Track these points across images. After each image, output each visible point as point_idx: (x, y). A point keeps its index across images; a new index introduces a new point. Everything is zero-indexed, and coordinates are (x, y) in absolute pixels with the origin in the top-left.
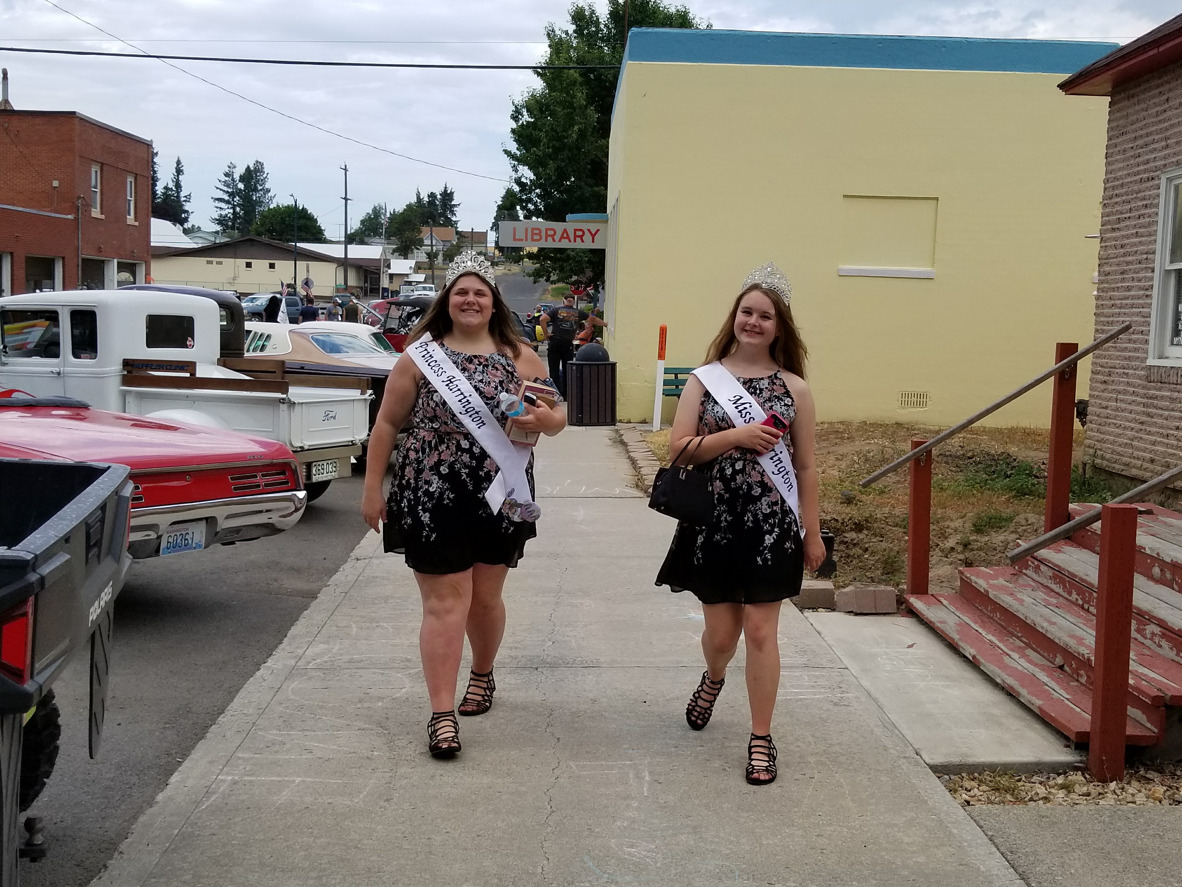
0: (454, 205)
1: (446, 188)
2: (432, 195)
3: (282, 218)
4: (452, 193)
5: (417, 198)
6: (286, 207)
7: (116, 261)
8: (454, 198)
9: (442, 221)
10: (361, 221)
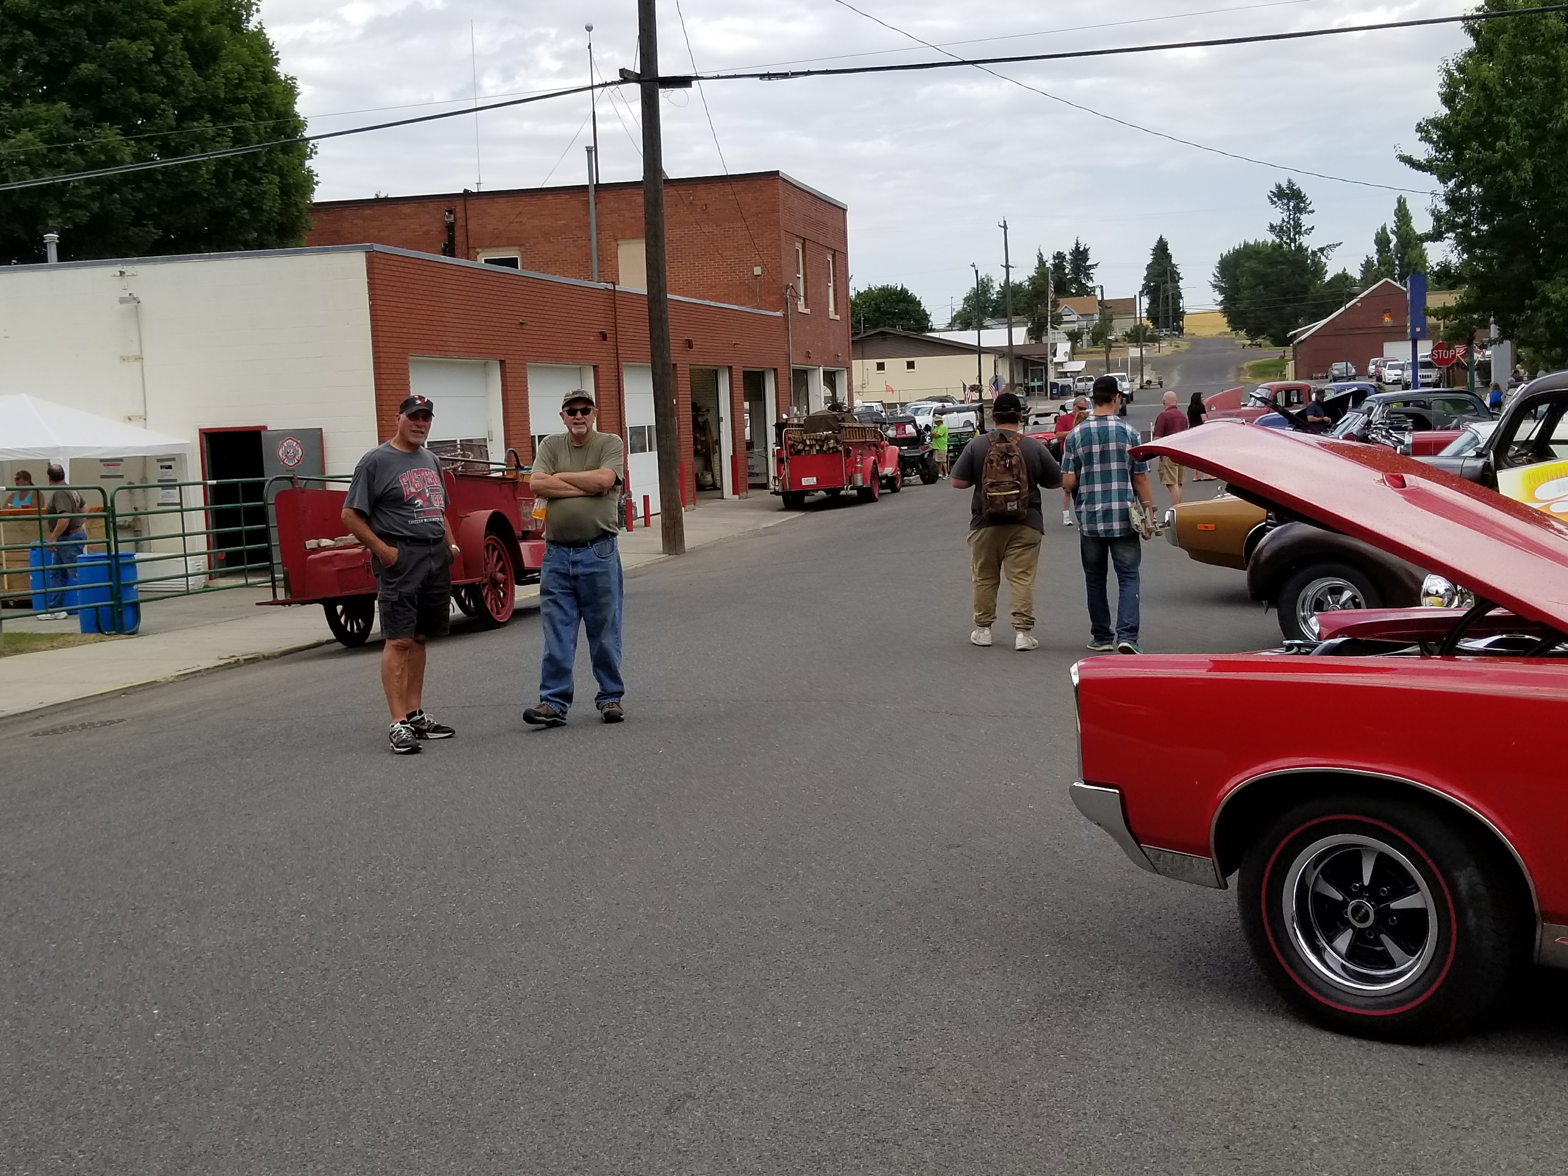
0: (1090, 266)
1: (1077, 244)
2: (1060, 256)
3: (876, 304)
4: (1086, 251)
5: (1040, 262)
6: (880, 289)
7: (821, 368)
8: (1090, 256)
9: (1075, 289)
10: (965, 299)
